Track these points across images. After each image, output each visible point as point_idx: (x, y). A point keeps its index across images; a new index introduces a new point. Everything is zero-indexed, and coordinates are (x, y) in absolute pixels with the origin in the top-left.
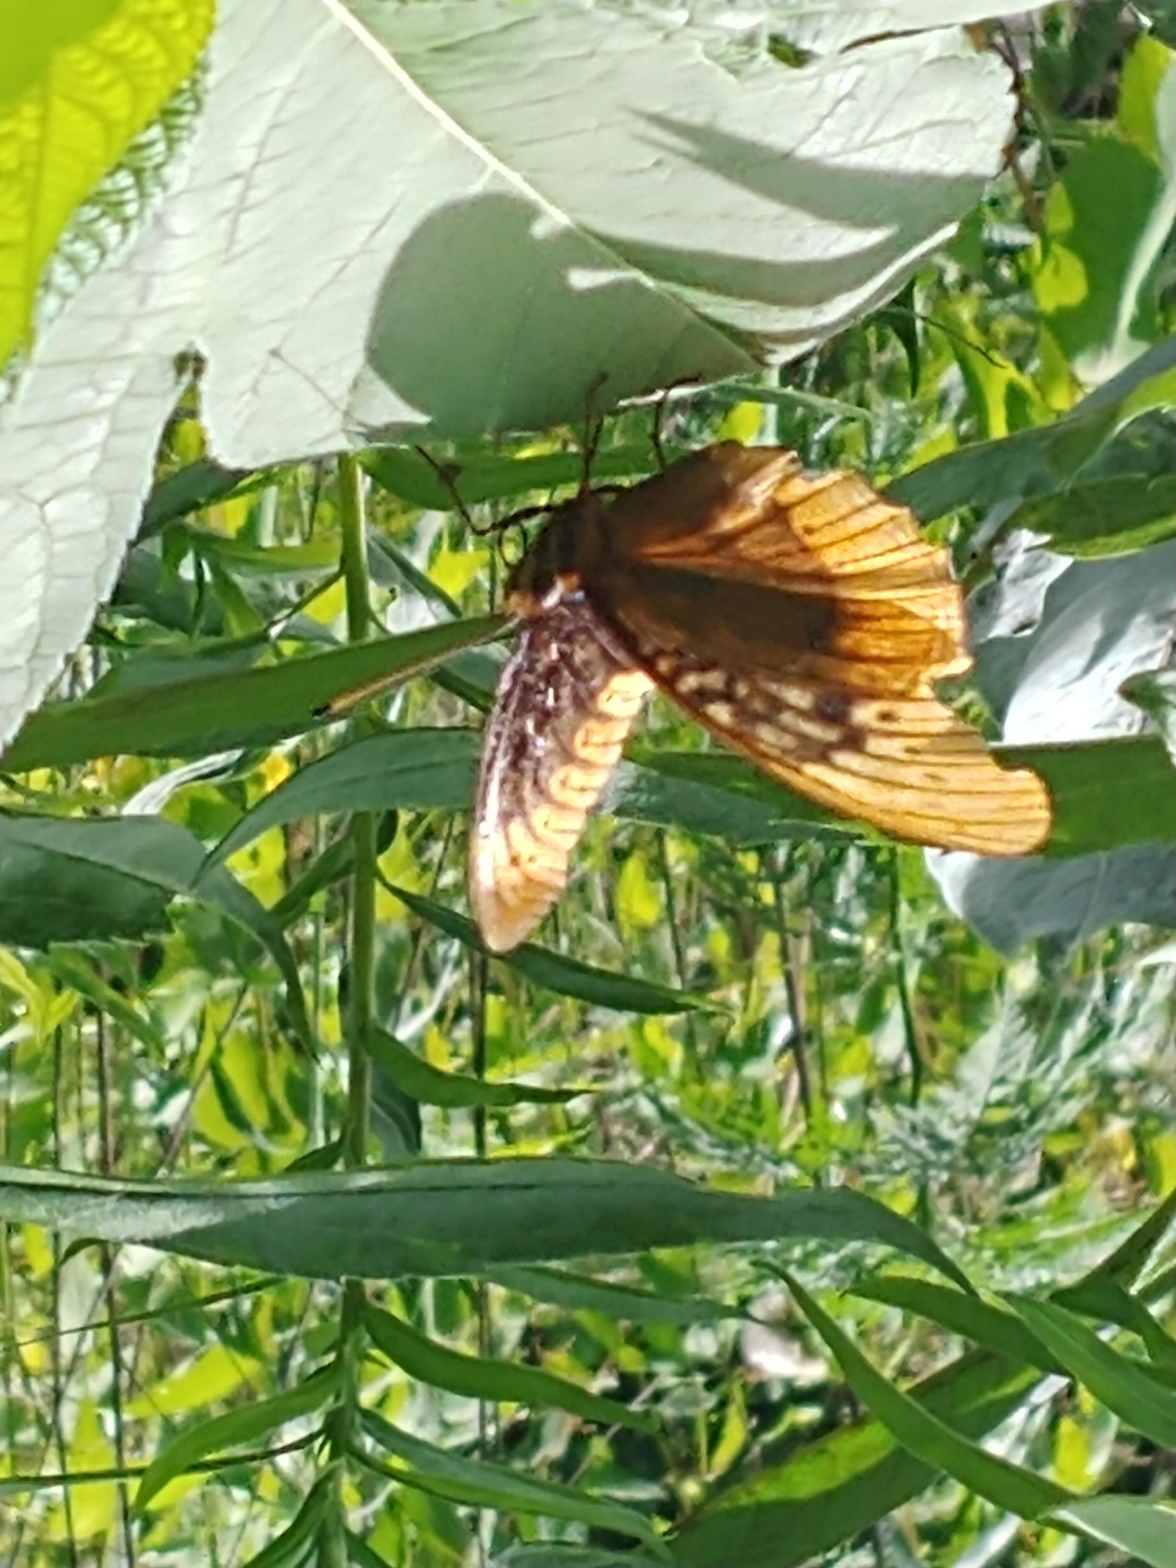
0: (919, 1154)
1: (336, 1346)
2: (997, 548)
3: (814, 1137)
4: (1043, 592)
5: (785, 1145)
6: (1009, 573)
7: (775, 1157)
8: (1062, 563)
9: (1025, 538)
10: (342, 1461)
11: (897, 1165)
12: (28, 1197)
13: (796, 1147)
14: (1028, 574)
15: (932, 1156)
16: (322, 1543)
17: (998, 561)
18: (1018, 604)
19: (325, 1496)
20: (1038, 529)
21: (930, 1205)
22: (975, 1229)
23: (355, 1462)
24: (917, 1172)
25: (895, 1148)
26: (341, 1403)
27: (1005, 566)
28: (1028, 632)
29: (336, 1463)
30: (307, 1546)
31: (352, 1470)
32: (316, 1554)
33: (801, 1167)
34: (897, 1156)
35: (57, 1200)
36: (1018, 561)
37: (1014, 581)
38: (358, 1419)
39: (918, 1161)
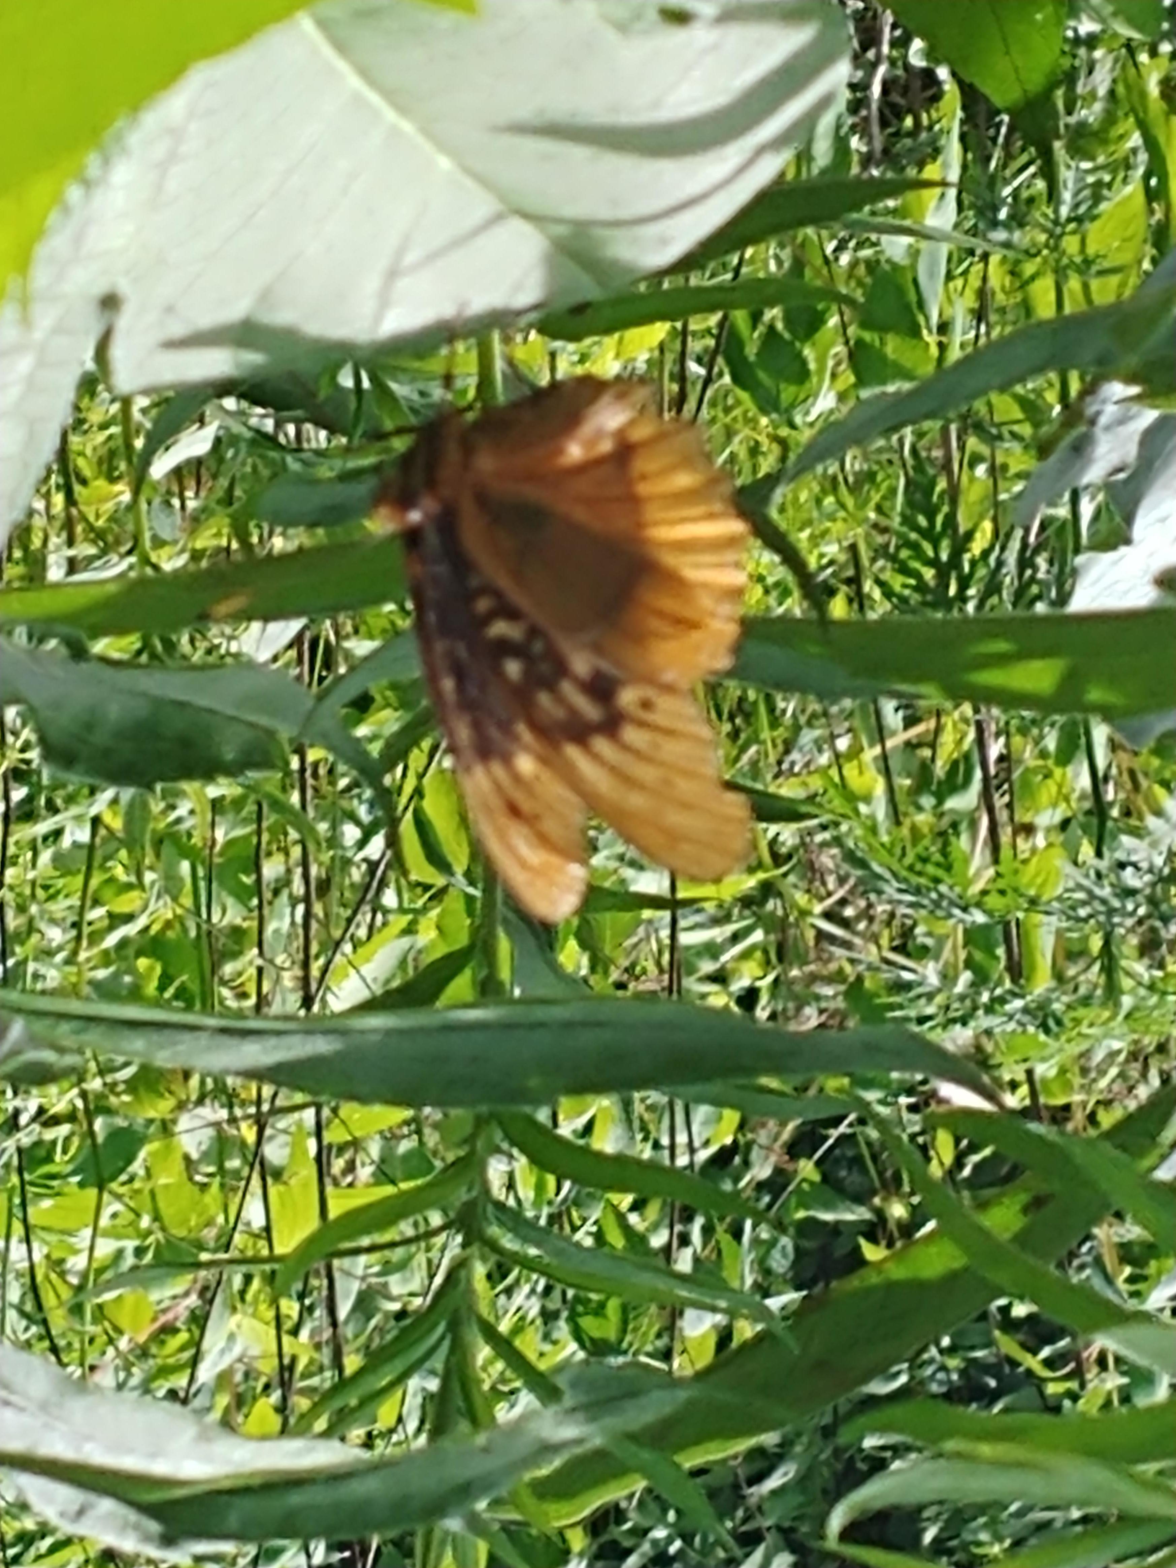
0: (1104, 902)
1: (470, 1140)
2: (1088, 399)
3: (1001, 884)
4: (1136, 438)
5: (975, 889)
6: (1103, 420)
7: (962, 903)
8: (1150, 416)
9: (1117, 390)
10: (474, 1250)
11: (1083, 912)
12: (126, 1032)
13: (984, 893)
14: (1122, 421)
15: (1116, 903)
16: (454, 1327)
17: (1090, 410)
18: (1111, 451)
19: (458, 1282)
20: (1130, 380)
21: (1114, 950)
22: (1159, 974)
23: (486, 1250)
24: (1102, 918)
25: (1081, 895)
26: (474, 1193)
27: (1098, 413)
28: (1122, 476)
29: (469, 1251)
30: (441, 1328)
31: (484, 1259)
32: (449, 1337)
33: (989, 913)
34: (1084, 903)
35: (155, 1037)
36: (1110, 411)
37: (1108, 428)
38: (490, 1208)
39: (1102, 908)
